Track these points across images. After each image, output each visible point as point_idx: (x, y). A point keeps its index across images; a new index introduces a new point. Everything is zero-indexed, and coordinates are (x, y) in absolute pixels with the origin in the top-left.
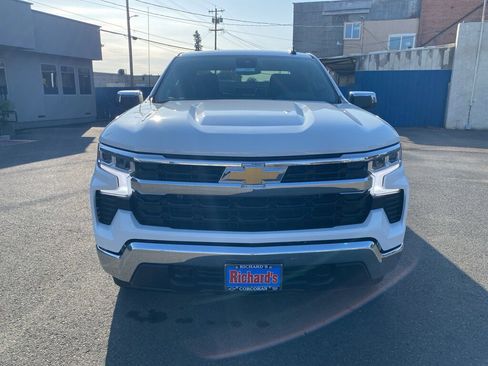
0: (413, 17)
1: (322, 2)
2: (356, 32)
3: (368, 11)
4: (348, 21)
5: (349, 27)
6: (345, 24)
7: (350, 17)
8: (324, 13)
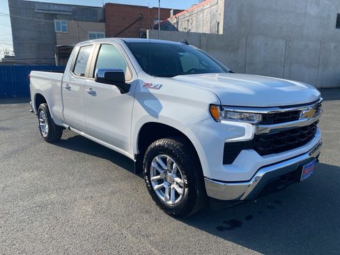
0: (101, 22)
1: (34, 2)
2: (64, 28)
3: (71, 14)
4: (57, 19)
5: (58, 23)
6: (55, 21)
7: (58, 16)
8: (36, 11)
